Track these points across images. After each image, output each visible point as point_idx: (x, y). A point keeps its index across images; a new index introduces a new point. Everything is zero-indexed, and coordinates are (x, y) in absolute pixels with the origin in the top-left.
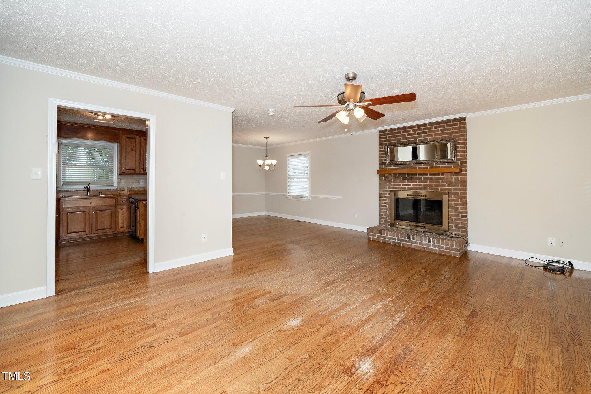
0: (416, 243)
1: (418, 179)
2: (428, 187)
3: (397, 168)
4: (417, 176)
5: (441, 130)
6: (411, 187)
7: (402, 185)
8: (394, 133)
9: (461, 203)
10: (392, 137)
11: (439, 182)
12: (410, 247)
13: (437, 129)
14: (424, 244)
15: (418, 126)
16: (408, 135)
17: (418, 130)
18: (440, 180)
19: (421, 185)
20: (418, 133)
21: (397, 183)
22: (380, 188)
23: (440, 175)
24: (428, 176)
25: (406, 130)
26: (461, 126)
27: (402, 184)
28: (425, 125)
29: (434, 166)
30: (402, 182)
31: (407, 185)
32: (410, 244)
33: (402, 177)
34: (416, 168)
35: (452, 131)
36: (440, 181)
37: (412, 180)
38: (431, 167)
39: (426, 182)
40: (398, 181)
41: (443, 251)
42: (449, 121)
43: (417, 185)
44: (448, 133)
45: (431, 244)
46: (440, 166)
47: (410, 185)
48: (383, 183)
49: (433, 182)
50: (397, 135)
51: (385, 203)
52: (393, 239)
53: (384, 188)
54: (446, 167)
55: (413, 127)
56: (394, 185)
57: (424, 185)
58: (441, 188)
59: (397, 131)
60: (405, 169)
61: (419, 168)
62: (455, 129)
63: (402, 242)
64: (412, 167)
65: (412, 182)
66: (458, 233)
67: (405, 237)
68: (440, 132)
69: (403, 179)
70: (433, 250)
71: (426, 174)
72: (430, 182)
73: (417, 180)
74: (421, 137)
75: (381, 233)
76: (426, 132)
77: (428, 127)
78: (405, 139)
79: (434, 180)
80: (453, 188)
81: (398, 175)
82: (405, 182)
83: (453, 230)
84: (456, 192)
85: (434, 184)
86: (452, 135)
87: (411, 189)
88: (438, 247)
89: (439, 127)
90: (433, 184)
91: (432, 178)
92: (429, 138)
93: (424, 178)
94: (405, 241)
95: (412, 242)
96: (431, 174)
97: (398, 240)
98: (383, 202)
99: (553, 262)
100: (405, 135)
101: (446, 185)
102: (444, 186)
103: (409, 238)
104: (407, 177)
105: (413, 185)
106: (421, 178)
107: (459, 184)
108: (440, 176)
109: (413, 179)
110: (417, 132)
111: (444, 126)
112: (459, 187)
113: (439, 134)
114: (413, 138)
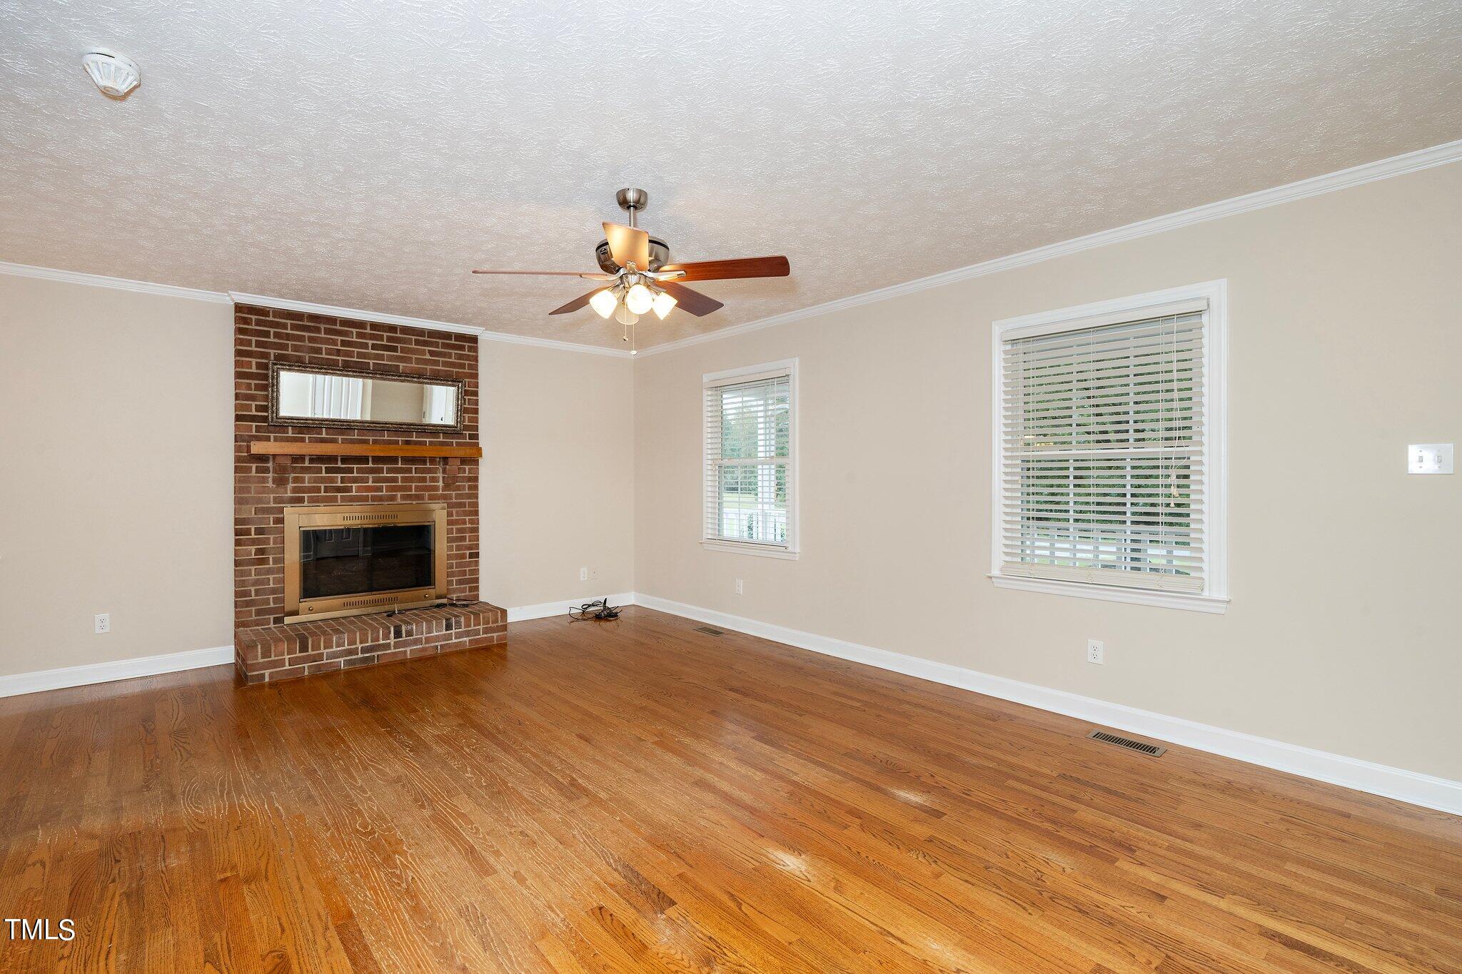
0: (417, 641)
1: (372, 471)
2: (399, 494)
3: (307, 436)
4: (370, 463)
5: (431, 353)
6: (354, 494)
7: (322, 491)
8: (294, 327)
9: (470, 526)
10: (288, 337)
11: (424, 479)
12: (400, 658)
13: (423, 348)
14: (437, 638)
15: (375, 326)
16: (344, 343)
17: (373, 337)
18: (428, 476)
19: (380, 489)
20: (374, 346)
21: (307, 484)
22: (239, 501)
23: (428, 464)
24: (400, 465)
25: (338, 327)
26: (470, 353)
27: (322, 486)
28: (392, 328)
29: (414, 439)
30: (323, 480)
31: (339, 490)
32: (401, 649)
33: (323, 466)
34: (366, 442)
35: (453, 360)
36: (428, 478)
37: (355, 475)
38: (408, 443)
39: (395, 480)
40: (310, 478)
41: (477, 641)
42: (447, 335)
43: (369, 489)
44: (445, 364)
45: (453, 631)
46: (427, 440)
47: (349, 490)
48: (253, 486)
49: (411, 480)
50: (306, 334)
51: (260, 551)
52: (350, 652)
53: (260, 501)
54: (442, 444)
55: (360, 324)
56: (295, 490)
57: (389, 489)
58: (429, 495)
59: (307, 324)
60: (334, 441)
61: (375, 442)
62: (460, 357)
63: (376, 654)
64: (356, 437)
65: (355, 480)
66: (464, 594)
67: (386, 637)
68: (428, 357)
69: (328, 470)
70: (456, 645)
71: (393, 460)
72: (404, 479)
73: (370, 476)
74: (381, 357)
75: (304, 648)
76: (394, 349)
77: (398, 335)
78: (335, 352)
79: (414, 475)
80: (454, 493)
81: (311, 461)
82: (333, 480)
83: (455, 591)
84: (460, 503)
85: (414, 485)
86: (454, 370)
87: (353, 499)
88: (467, 634)
89: (425, 343)
90: (411, 486)
91: (410, 471)
92: (401, 365)
93: (389, 471)
94: (387, 646)
95: (405, 644)
96: (406, 460)
97: (364, 650)
98: (253, 549)
99: (589, 606)
100: (334, 342)
101: (441, 488)
102: (436, 488)
103: (398, 634)
104: (339, 465)
105: (358, 489)
106: (381, 471)
107: (467, 484)
108: (428, 466)
109: (359, 471)
110: (370, 342)
111: (436, 345)
112: (467, 491)
113: (426, 362)
114: (360, 355)
